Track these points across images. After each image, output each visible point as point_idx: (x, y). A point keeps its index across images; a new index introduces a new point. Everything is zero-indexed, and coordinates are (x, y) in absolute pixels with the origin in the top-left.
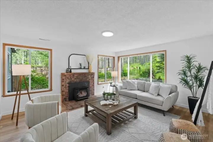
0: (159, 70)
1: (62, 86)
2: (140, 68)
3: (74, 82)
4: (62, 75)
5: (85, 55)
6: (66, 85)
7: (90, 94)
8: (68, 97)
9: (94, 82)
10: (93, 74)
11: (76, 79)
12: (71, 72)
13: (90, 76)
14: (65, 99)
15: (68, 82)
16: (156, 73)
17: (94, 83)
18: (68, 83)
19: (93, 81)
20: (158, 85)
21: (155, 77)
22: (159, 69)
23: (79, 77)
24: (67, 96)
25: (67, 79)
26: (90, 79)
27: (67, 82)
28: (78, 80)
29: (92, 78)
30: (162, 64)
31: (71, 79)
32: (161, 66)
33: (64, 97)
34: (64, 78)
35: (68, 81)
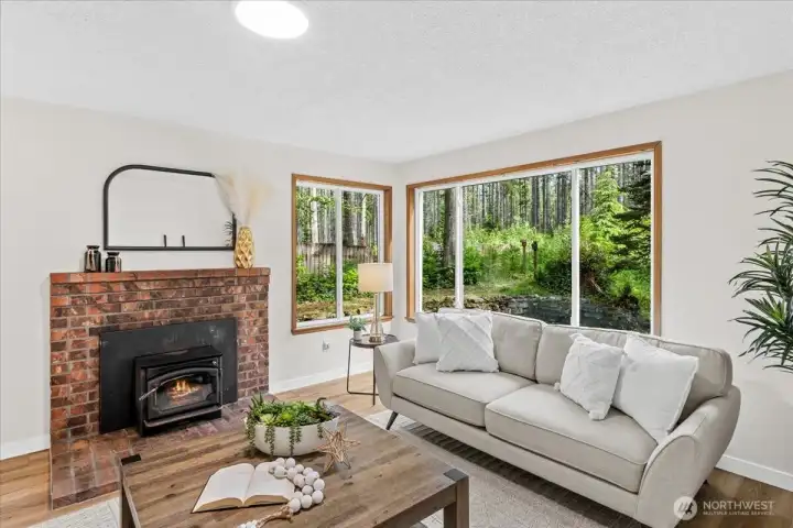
0: (624, 258)
1: (56, 347)
2: (535, 246)
3: (139, 324)
4: (59, 283)
5: (210, 175)
6: (78, 344)
7: (240, 390)
8: (97, 411)
9: (266, 321)
10: (259, 278)
11: (146, 306)
12: (111, 265)
13: (240, 289)
14: (71, 422)
15: (93, 325)
16: (611, 271)
17: (264, 330)
18: (92, 332)
19: (263, 313)
20: (614, 349)
21: (604, 289)
22: (624, 252)
23: (170, 295)
24: (90, 407)
25: (87, 309)
26: (240, 307)
27: (88, 325)
28: (160, 311)
29: (251, 298)
30: (639, 226)
31: (118, 307)
32: (634, 238)
33: (68, 412)
34: (66, 301)
35: (94, 318)
